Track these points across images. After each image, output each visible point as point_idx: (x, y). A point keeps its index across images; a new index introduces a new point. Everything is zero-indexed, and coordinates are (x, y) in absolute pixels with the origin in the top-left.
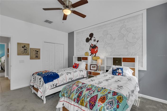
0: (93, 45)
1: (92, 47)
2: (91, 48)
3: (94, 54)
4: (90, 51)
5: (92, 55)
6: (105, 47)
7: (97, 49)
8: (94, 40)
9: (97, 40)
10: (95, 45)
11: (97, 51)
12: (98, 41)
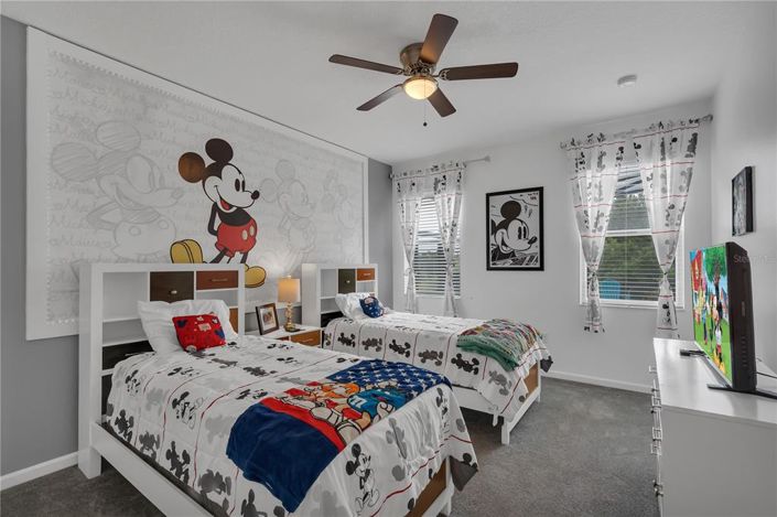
0: (231, 206)
1: (222, 215)
2: (218, 222)
3: (237, 254)
4: (214, 239)
5: (226, 258)
6: (288, 226)
7: (252, 229)
8: (237, 181)
9: (251, 187)
10: (239, 209)
11: (252, 241)
12: (255, 195)
